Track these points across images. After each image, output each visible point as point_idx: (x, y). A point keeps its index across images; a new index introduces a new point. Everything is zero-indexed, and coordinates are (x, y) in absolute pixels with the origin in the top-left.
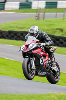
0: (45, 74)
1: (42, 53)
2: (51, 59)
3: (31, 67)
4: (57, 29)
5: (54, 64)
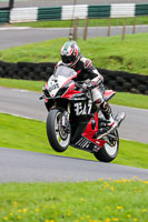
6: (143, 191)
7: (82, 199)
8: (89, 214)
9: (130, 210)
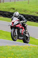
0: (22, 38)
1: (21, 27)
2: (25, 30)
3: (15, 34)
4: (11, 8)
5: (27, 33)
6: (20, 49)
7: (1, 51)
8: (3, 56)
9: (16, 55)
